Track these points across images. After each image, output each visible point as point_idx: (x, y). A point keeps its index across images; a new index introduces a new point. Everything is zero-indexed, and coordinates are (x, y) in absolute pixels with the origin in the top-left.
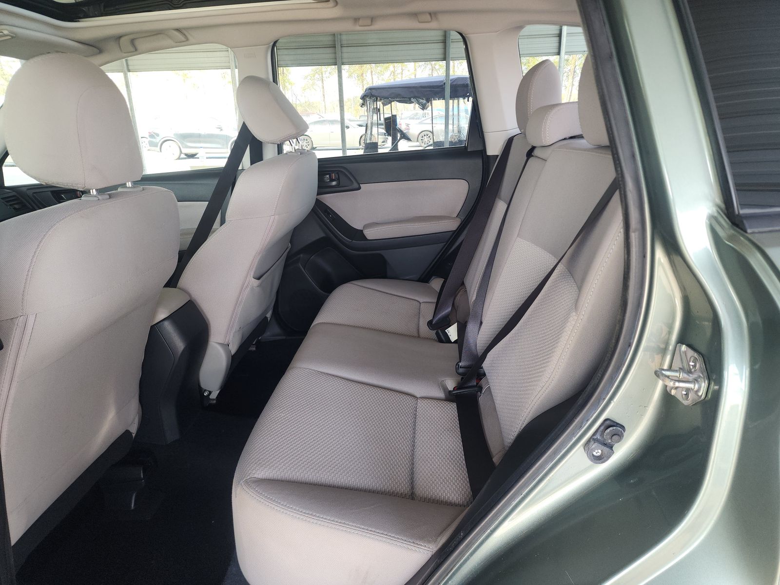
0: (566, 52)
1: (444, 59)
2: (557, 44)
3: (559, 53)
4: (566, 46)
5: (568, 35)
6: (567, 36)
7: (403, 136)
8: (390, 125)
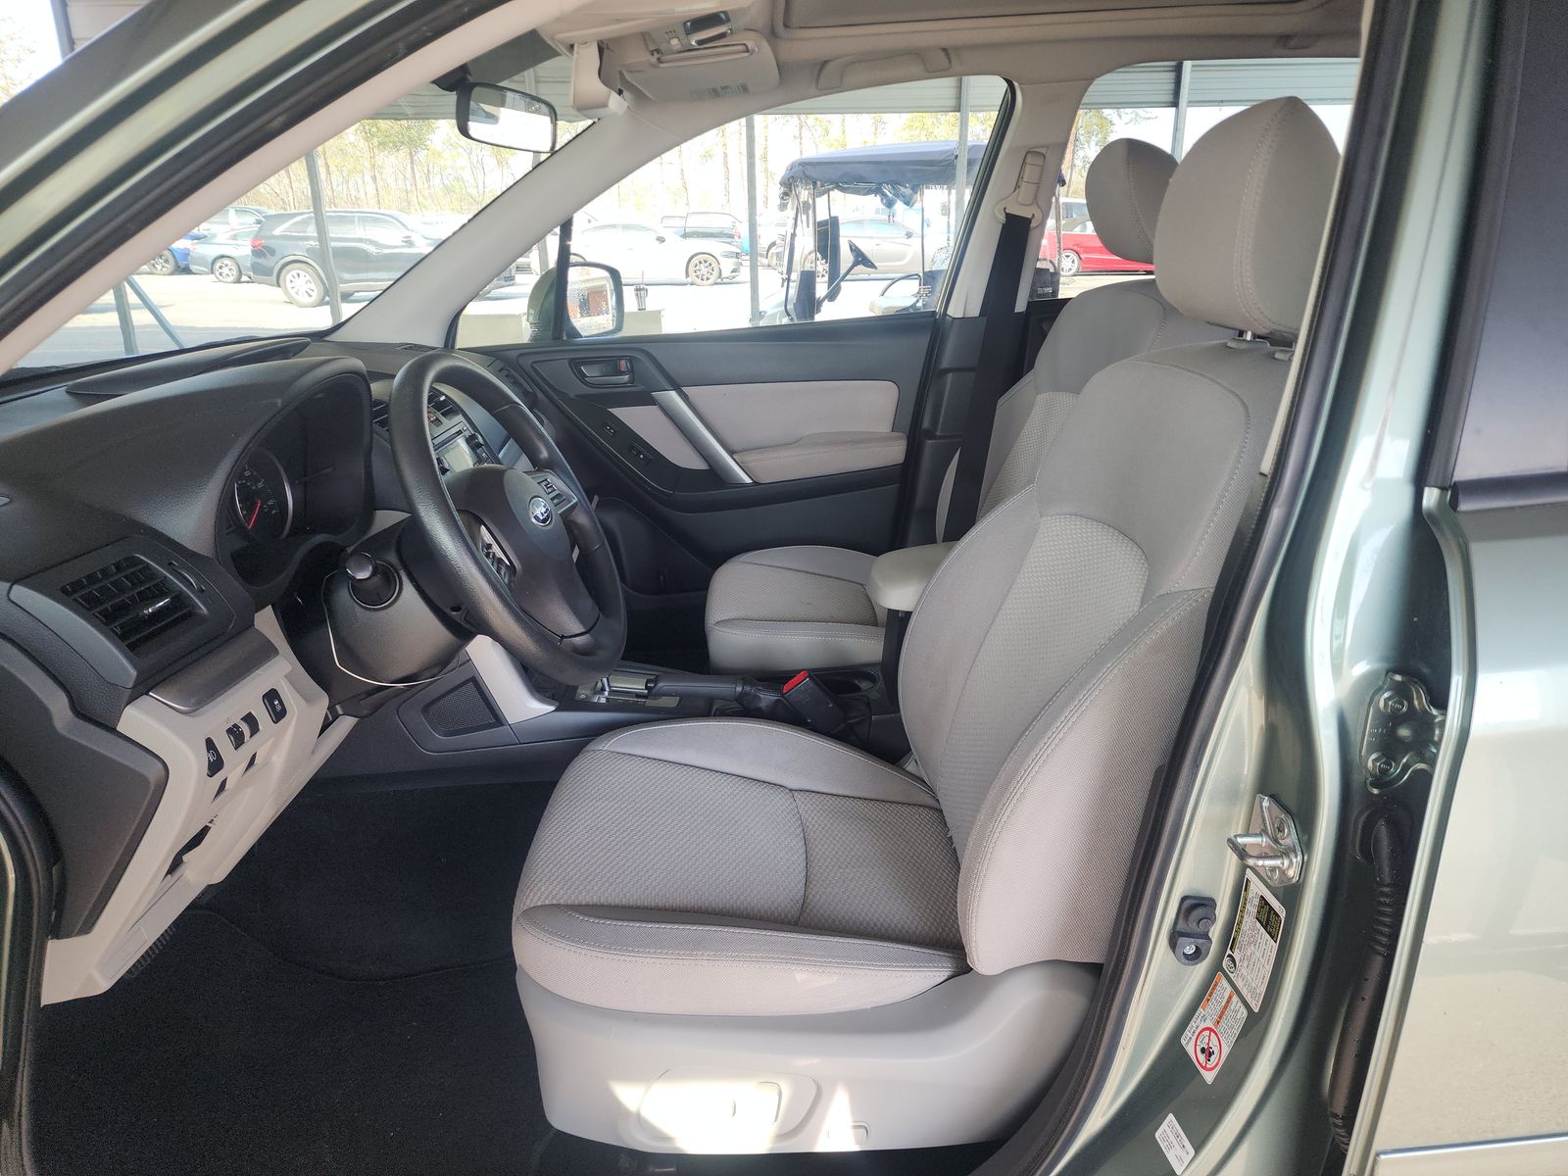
0: (1189, 102)
1: (957, 108)
2: (1171, 86)
3: (1175, 104)
4: (1190, 90)
5: (1194, 68)
6: (1192, 71)
7: (861, 259)
8: (827, 237)
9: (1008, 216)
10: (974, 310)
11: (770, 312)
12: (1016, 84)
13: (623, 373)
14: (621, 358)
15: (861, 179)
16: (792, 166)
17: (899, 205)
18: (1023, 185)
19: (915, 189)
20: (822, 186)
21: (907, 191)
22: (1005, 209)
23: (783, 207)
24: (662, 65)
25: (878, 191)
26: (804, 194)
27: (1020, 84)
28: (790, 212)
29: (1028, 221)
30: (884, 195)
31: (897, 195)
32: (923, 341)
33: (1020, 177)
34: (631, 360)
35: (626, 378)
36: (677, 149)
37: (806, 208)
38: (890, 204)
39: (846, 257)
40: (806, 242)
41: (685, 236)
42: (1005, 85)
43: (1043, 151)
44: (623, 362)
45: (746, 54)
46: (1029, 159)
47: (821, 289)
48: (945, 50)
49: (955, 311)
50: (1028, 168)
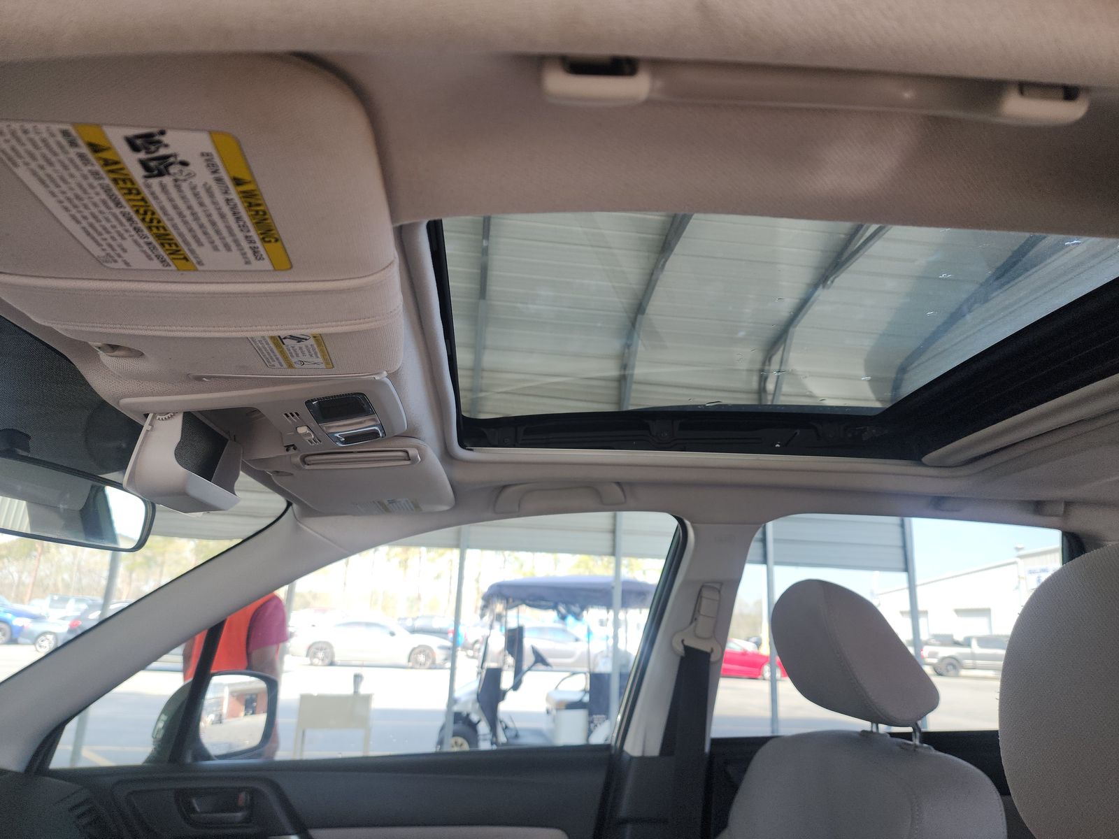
1: (612, 553)
7: (540, 659)
8: (514, 640)
9: (687, 648)
10: (654, 749)
11: (464, 699)
12: (688, 523)
13: (236, 809)
14: (240, 790)
15: (542, 599)
16: (492, 587)
17: (570, 619)
18: (701, 619)
19: (583, 608)
20: (513, 601)
21: (576, 609)
22: (683, 641)
23: (482, 616)
24: (307, 467)
25: (555, 607)
26: (499, 607)
27: (692, 523)
28: (487, 619)
29: (706, 655)
30: (559, 612)
31: (569, 612)
32: (599, 779)
33: (696, 610)
34: (253, 793)
35: (239, 815)
36: (344, 561)
37: (499, 617)
38: (563, 618)
39: (528, 658)
40: (498, 642)
41: (413, 631)
42: (675, 523)
43: (717, 586)
44: (243, 796)
45: (408, 462)
46: (705, 593)
47: (507, 680)
48: (619, 484)
49: (633, 748)
50: (704, 602)
